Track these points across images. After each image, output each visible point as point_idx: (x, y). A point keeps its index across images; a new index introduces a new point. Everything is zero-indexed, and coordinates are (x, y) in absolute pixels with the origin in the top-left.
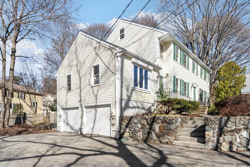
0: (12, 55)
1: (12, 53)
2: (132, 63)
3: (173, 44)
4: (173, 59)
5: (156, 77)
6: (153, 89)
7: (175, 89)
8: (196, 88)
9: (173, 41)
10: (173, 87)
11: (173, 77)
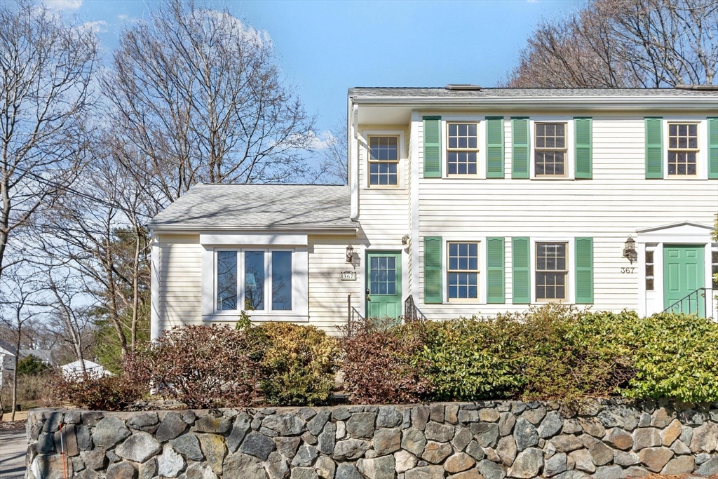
2: (207, 247)
3: (422, 118)
4: (422, 176)
5: (345, 259)
6: (325, 304)
7: (440, 286)
8: (703, 245)
9: (419, 111)
10: (422, 280)
11: (422, 244)
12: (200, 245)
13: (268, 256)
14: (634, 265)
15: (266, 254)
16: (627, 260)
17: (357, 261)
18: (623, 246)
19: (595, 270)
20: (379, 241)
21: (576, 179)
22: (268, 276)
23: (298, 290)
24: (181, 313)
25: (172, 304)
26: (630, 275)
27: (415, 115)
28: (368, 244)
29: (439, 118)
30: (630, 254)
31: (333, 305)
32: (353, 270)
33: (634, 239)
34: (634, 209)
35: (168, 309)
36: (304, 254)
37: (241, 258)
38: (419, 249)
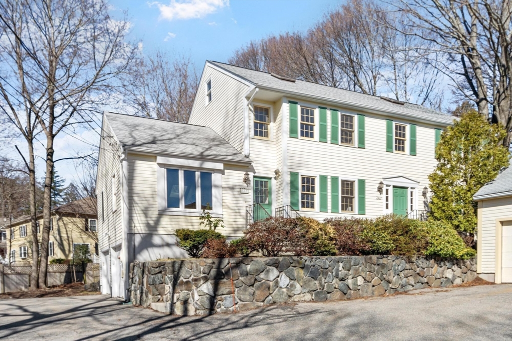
0: (47, 160)
1: (48, 155)
2: (160, 165)
3: (288, 102)
4: (289, 136)
5: (242, 181)
6: (232, 207)
7: (298, 200)
8: (407, 188)
9: (287, 97)
10: (289, 196)
11: (289, 176)
12: (156, 163)
13: (198, 174)
14: (381, 196)
15: (196, 173)
16: (379, 193)
17: (249, 182)
18: (378, 185)
19: (366, 197)
20: (260, 171)
21: (359, 148)
22: (198, 186)
23: (216, 197)
24: (143, 208)
25: (138, 202)
26: (380, 201)
27: (285, 99)
28: (255, 173)
29: (296, 103)
30: (380, 190)
31: (236, 208)
32: (246, 187)
33: (383, 182)
34: (382, 166)
35: (135, 205)
36: (220, 175)
37: (181, 174)
38: (287, 178)
